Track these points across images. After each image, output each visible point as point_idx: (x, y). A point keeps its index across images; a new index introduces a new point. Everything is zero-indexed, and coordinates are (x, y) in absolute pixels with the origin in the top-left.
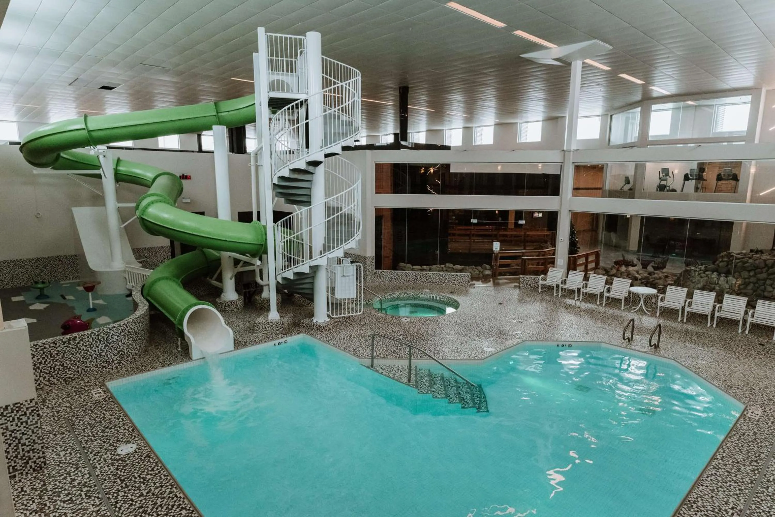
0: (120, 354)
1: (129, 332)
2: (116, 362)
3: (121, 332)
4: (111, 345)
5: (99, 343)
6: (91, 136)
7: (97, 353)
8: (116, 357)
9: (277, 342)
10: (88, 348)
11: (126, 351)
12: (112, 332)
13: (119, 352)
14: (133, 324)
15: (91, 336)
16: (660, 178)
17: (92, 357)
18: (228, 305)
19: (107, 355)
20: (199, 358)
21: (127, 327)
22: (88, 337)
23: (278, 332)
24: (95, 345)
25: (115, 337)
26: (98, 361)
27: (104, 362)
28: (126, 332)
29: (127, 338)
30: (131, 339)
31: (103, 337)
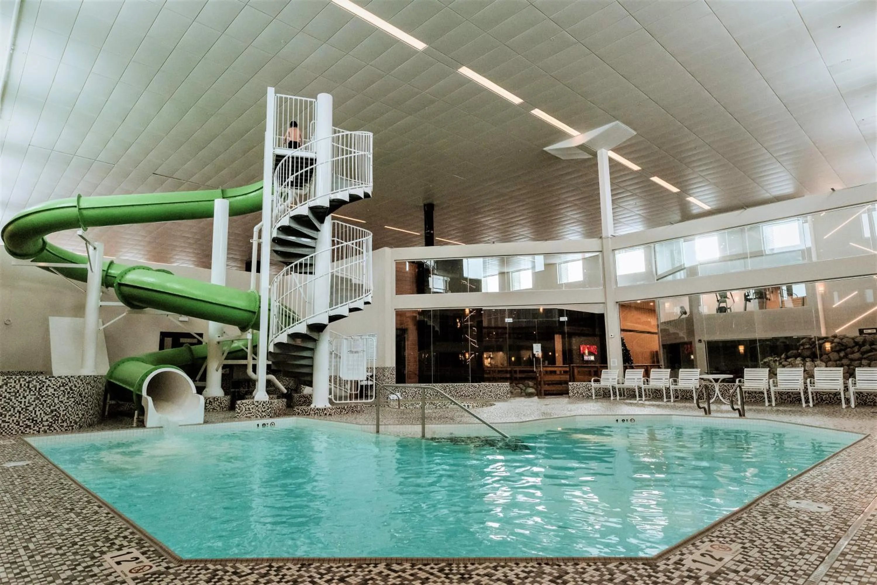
0: (54, 414)
1: (71, 389)
2: (46, 424)
3: (60, 386)
4: (44, 399)
5: (28, 393)
6: (81, 214)
7: (23, 406)
8: (47, 417)
9: (261, 422)
10: (12, 396)
11: (62, 413)
12: (48, 382)
13: (52, 411)
14: (79, 381)
15: (19, 381)
16: (718, 301)
17: (14, 409)
18: (210, 401)
19: (35, 411)
20: (155, 426)
21: (70, 381)
22: (15, 382)
23: (264, 414)
24: (22, 394)
25: (51, 390)
26: (22, 416)
27: (29, 419)
28: (67, 387)
29: (66, 396)
30: (73, 400)
31: (35, 387)
